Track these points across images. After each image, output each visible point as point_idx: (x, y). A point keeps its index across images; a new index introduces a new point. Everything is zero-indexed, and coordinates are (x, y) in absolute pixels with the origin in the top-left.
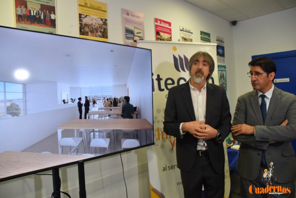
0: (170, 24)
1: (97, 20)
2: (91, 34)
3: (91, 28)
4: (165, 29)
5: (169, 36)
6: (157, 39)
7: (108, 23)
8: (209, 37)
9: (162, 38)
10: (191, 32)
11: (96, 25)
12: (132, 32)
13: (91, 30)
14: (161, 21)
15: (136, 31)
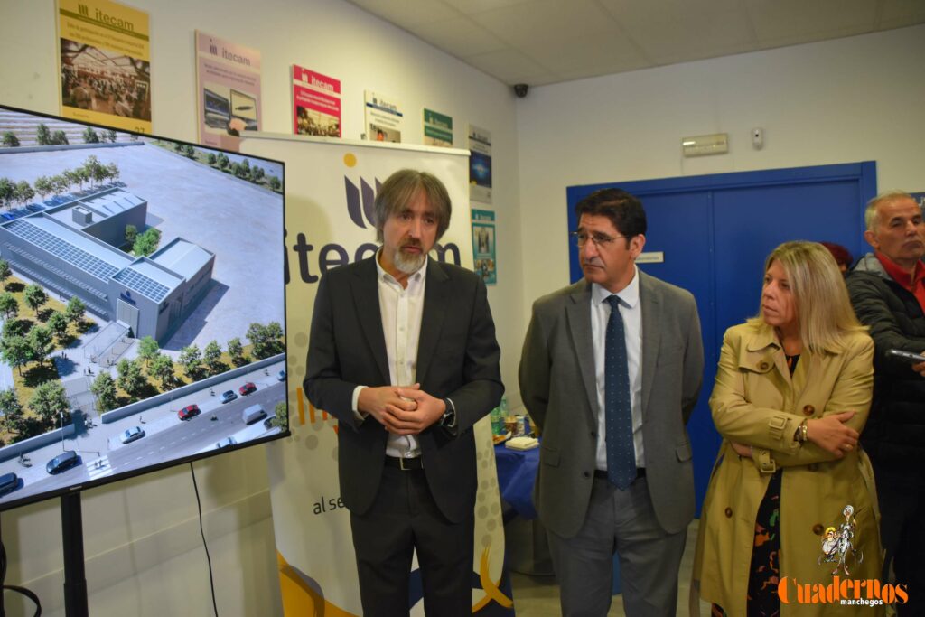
0: (336, 85)
1: (117, 61)
2: (97, 103)
3: (99, 86)
4: (322, 99)
5: (334, 120)
6: (299, 128)
7: (151, 73)
8: (450, 127)
9: (311, 125)
10: (399, 111)
11: (114, 77)
12: (224, 106)
13: (98, 91)
14: (311, 74)
15: (236, 102)
